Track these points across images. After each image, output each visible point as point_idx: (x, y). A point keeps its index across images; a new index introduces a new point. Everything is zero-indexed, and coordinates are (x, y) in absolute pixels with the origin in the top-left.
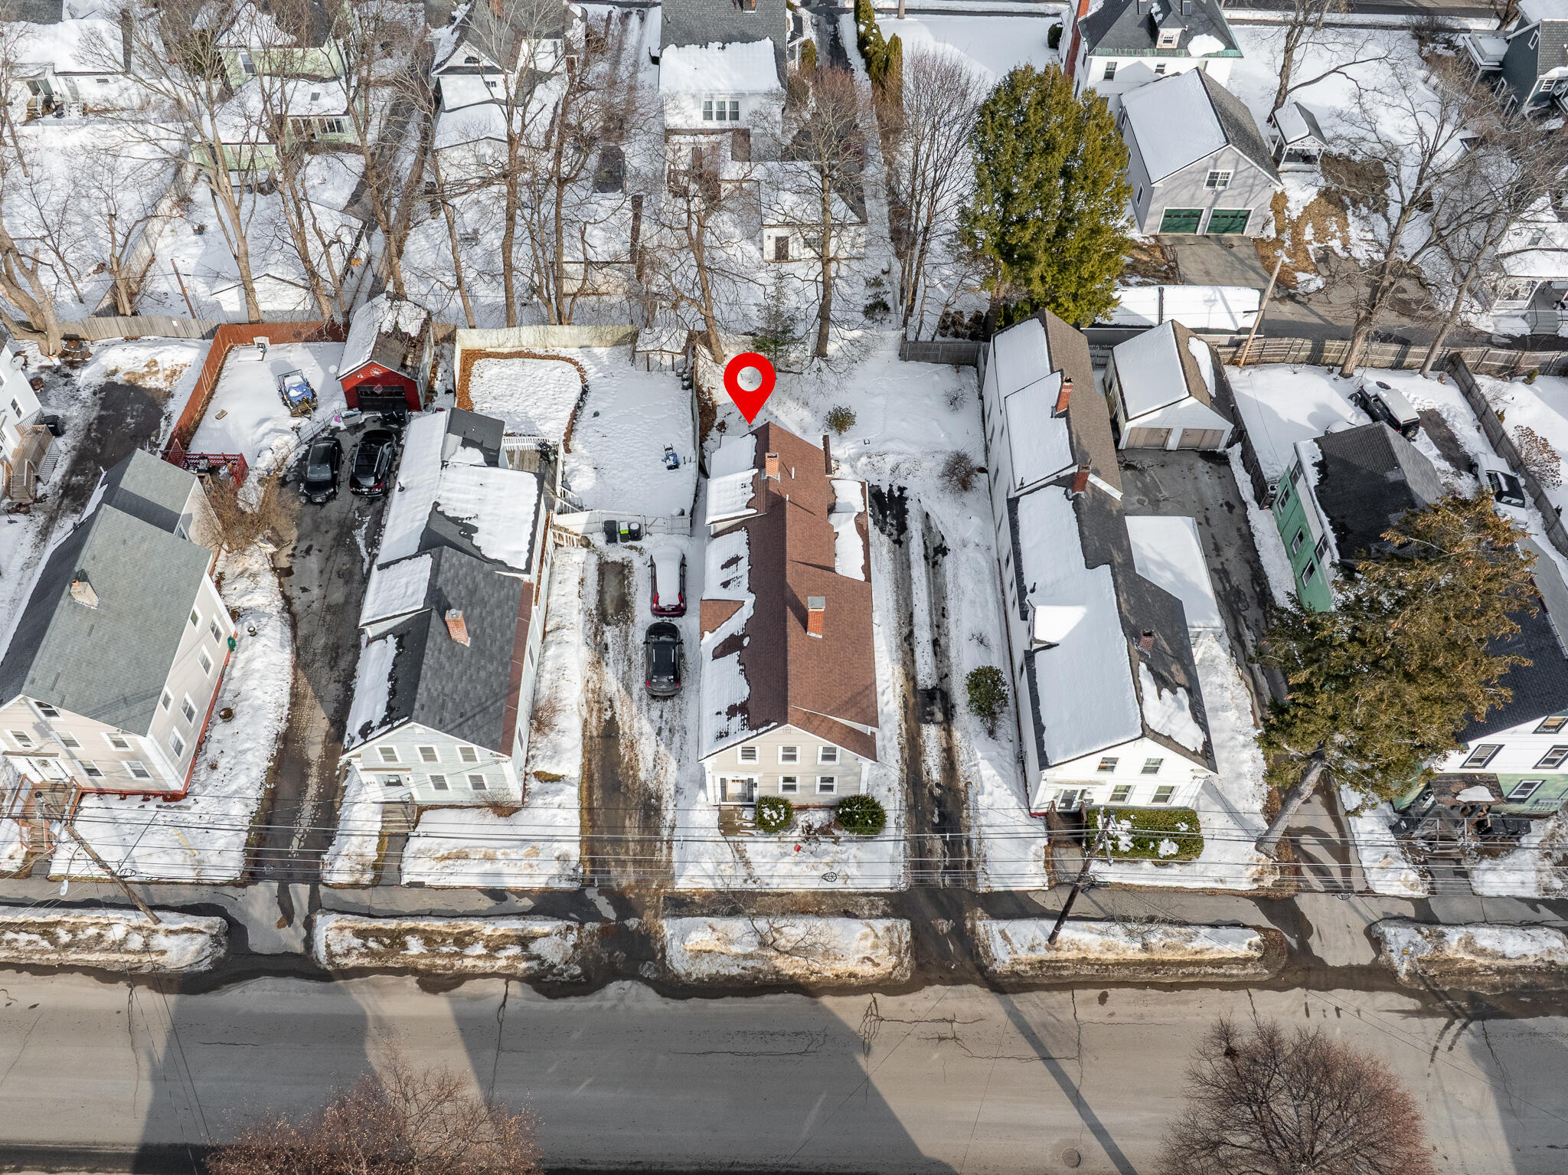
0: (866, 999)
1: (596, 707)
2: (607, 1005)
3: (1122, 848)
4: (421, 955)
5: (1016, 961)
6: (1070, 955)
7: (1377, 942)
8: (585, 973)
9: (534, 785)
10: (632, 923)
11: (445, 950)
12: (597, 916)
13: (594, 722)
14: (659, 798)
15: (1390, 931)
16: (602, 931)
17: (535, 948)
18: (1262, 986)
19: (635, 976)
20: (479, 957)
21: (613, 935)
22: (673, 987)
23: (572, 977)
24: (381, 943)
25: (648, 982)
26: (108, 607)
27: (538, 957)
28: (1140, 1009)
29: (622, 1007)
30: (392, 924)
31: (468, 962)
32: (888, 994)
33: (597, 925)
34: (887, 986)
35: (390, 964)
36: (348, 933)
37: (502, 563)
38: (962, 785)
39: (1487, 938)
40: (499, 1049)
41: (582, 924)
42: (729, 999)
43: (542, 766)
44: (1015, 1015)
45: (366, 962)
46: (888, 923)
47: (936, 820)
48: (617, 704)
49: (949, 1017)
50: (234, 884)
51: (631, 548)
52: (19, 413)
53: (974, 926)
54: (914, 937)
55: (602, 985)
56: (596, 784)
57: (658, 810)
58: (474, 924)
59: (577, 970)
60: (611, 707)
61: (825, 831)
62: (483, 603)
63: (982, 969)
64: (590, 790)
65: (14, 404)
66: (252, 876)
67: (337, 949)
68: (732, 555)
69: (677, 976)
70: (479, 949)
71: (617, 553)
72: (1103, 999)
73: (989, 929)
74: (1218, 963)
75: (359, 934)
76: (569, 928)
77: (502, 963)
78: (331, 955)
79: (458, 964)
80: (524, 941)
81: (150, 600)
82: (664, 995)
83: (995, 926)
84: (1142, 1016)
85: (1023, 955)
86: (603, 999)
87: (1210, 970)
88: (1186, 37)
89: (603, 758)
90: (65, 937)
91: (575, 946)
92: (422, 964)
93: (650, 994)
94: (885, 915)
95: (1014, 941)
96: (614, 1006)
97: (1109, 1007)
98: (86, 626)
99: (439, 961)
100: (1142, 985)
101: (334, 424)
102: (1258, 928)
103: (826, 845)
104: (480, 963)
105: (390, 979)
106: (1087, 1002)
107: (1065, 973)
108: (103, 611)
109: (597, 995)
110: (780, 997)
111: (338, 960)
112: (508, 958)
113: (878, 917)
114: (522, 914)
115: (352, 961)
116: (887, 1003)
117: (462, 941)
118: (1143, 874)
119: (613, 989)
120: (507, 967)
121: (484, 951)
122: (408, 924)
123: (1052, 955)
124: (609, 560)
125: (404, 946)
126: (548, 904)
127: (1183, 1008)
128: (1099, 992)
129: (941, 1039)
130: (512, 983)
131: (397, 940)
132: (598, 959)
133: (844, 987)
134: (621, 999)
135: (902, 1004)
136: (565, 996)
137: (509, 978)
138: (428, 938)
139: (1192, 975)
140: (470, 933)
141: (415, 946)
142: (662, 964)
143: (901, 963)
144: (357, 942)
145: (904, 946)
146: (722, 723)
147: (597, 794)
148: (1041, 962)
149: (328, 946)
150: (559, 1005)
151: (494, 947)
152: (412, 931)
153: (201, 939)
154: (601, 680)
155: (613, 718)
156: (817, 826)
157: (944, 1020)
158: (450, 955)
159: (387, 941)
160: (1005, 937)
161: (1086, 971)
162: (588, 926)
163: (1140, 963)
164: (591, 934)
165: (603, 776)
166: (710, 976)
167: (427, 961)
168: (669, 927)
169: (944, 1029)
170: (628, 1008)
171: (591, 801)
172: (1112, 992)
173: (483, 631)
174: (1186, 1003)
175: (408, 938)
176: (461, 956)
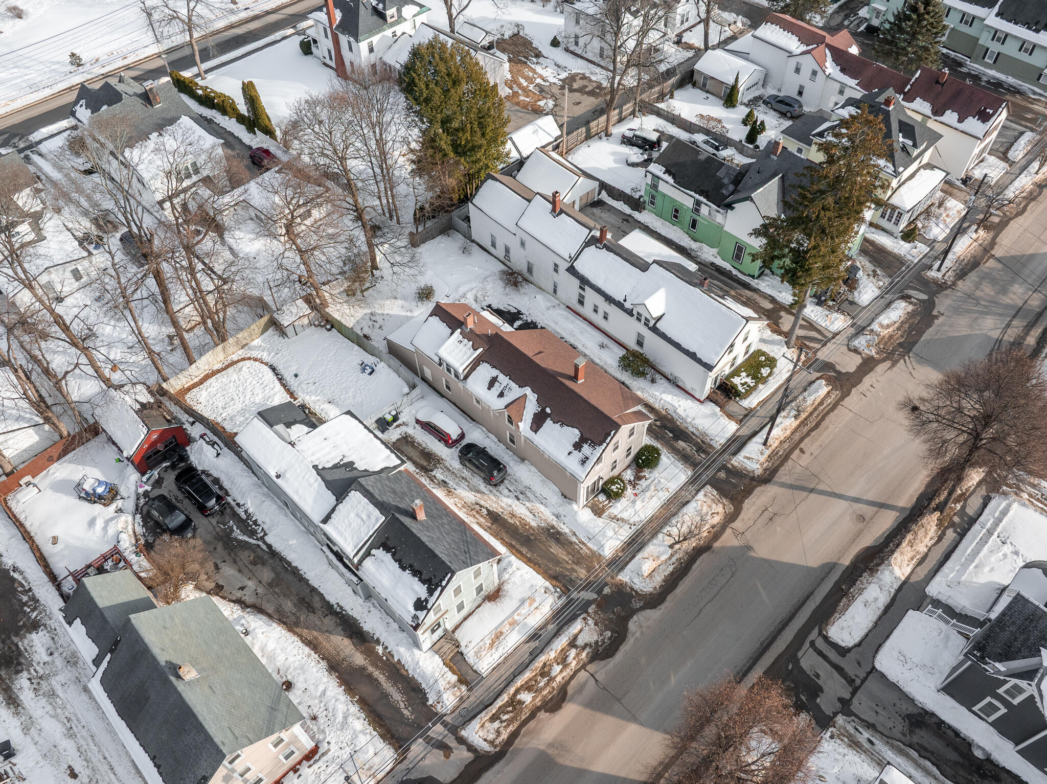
0: (728, 531)
1: (475, 513)
2: (638, 635)
3: (752, 385)
4: (534, 698)
5: (762, 464)
6: (776, 445)
7: (856, 351)
8: (613, 631)
10: (607, 590)
11: (542, 684)
12: (588, 603)
13: (482, 520)
14: (553, 527)
15: (856, 343)
16: (598, 606)
17: (580, 642)
18: (842, 398)
19: (634, 612)
20: (561, 671)
21: (604, 603)
22: (654, 600)
23: (610, 639)
24: (508, 712)
25: (642, 609)
26: (203, 670)
27: (586, 645)
28: (818, 443)
29: (645, 630)
30: (505, 698)
31: (559, 679)
32: (733, 521)
33: (593, 606)
34: (731, 518)
35: (523, 718)
36: (487, 724)
37: (386, 468)
38: (664, 412)
39: (885, 319)
40: (619, 700)
41: (587, 612)
42: (681, 582)
44: (783, 485)
45: (511, 728)
46: (702, 493)
47: (671, 435)
48: (482, 503)
49: (764, 508)
50: (398, 762)
51: (398, 426)
53: (732, 465)
54: (717, 490)
55: (626, 630)
56: (518, 546)
57: (559, 533)
58: (542, 659)
59: (608, 634)
60: (481, 506)
61: (638, 478)
63: (753, 479)
64: (518, 551)
66: (405, 749)
67: (491, 737)
68: (489, 379)
69: (651, 594)
70: (557, 668)
71: (393, 435)
72: (802, 451)
73: (739, 461)
74: (821, 403)
75: (493, 719)
76: (584, 619)
77: (574, 663)
78: (492, 743)
79: (554, 684)
80: (572, 644)
81: (215, 647)
82: (655, 607)
83: (740, 457)
84: (821, 445)
85: (762, 459)
86: (633, 634)
87: (822, 408)
88: (399, 11)
89: (507, 532)
91: (596, 624)
92: (538, 702)
93: (649, 613)
94: (698, 491)
95: (752, 456)
96: (642, 633)
97: (808, 453)
98: (207, 690)
99: (545, 693)
100: (808, 434)
101: (141, 491)
102: (818, 379)
103: (643, 483)
104: (564, 674)
105: (532, 724)
106: (799, 457)
107: (780, 453)
108: (204, 674)
109: (629, 635)
110: (698, 562)
111: (497, 742)
112: (574, 658)
113: (696, 494)
114: (557, 634)
115: (504, 736)
116: (737, 524)
117: (544, 672)
118: (764, 392)
119: (632, 625)
120: (578, 664)
121: (561, 667)
122: (512, 690)
123: (770, 450)
124: (394, 440)
125: (521, 702)
127: (829, 430)
128: (798, 450)
129: (771, 519)
130: (588, 668)
131: (514, 703)
132: (611, 620)
133: (716, 535)
134: (641, 627)
135: (743, 520)
136: (617, 649)
137: (583, 667)
138: (528, 687)
139: (818, 415)
140: (545, 665)
141: (526, 697)
142: (639, 595)
143: (724, 505)
144: (497, 724)
145: (717, 497)
146: (578, 456)
147: (524, 550)
148: (769, 456)
149: (485, 740)
150: (619, 656)
151: (562, 660)
152: (517, 692)
154: (461, 499)
155: (488, 510)
156: (632, 478)
157: (763, 511)
158: (547, 684)
159: (510, 709)
160: (748, 458)
161: (786, 445)
162: (590, 610)
163: (799, 426)
164: (595, 613)
165: (517, 540)
166: (664, 581)
167: (540, 698)
168: (624, 577)
169: (767, 515)
170: (648, 627)
171: (526, 557)
172: (802, 445)
174: (827, 427)
175: (518, 697)
176: (552, 679)
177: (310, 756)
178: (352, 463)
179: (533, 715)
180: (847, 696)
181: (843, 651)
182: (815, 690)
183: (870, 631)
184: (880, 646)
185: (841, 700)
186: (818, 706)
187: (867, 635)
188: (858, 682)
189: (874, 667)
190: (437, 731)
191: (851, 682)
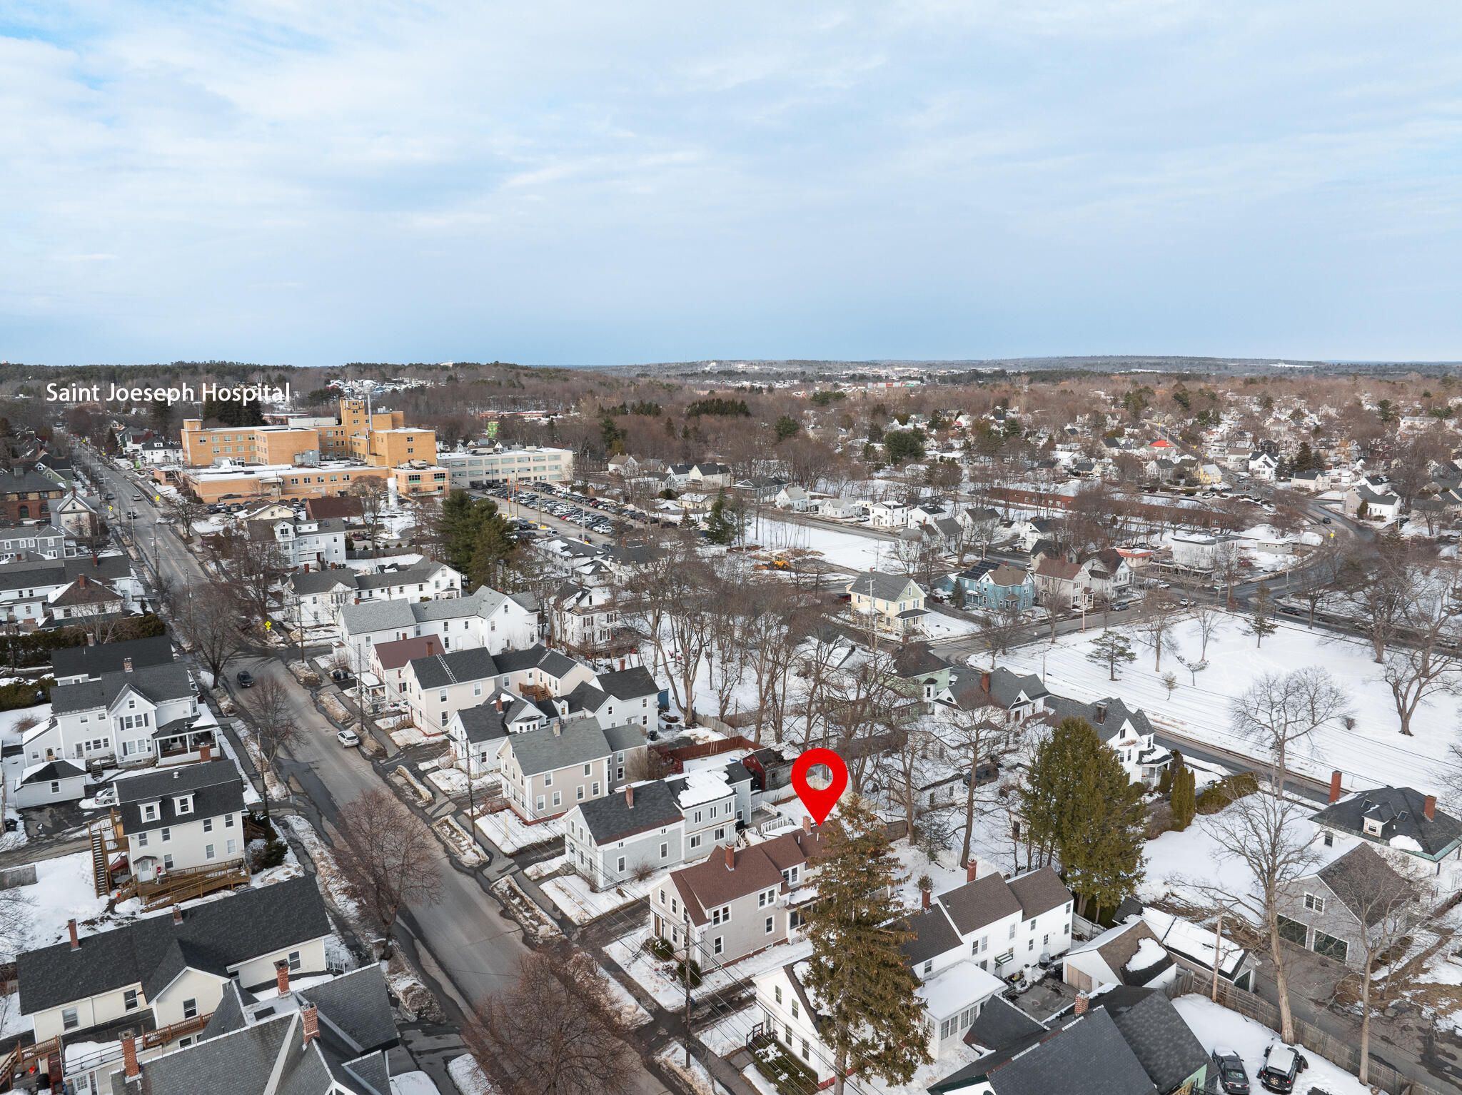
4: (513, 905)
5: (665, 1061)
6: (686, 1078)
8: (541, 944)
9: (614, 890)
11: (521, 908)
12: (570, 935)
16: (565, 941)
17: (541, 927)
20: (525, 917)
21: (565, 943)
23: (537, 942)
24: (510, 894)
27: (538, 930)
30: (519, 889)
31: (521, 916)
33: (566, 938)
35: (504, 900)
36: (508, 885)
37: (680, 801)
41: (562, 934)
43: (623, 887)
45: (500, 895)
46: (646, 1013)
47: (719, 1005)
50: (504, 854)
52: (645, 723)
53: (671, 1041)
54: (647, 1025)
55: (539, 951)
58: (538, 909)
59: (541, 942)
61: (673, 972)
62: (656, 804)
63: (651, 1053)
65: (645, 718)
66: (511, 856)
67: (500, 886)
70: (528, 915)
73: (674, 1046)
75: (510, 888)
76: (558, 931)
77: (528, 924)
78: (495, 886)
79: (518, 914)
80: (542, 922)
83: (677, 1046)
85: (670, 1062)
86: (533, 954)
90: (454, 836)
91: (551, 937)
92: (510, 907)
94: (650, 1011)
95: (675, 1055)
99: (515, 910)
103: (667, 977)
104: (523, 919)
105: (498, 904)
107: (676, 1082)
109: (533, 952)
111: (495, 889)
112: (531, 923)
113: (646, 1009)
114: (552, 917)
115: (497, 892)
120: (526, 926)
121: (528, 917)
122: (523, 894)
123: (679, 1071)
125: (514, 899)
126: (564, 921)
130: (521, 931)
131: (515, 896)
132: (551, 945)
136: (527, 945)
137: (523, 929)
138: (522, 902)
140: (532, 909)
141: (517, 901)
143: (629, 1027)
144: (506, 888)
145: (639, 1023)
147: (627, 909)
148: (674, 1071)
149: (499, 884)
150: (523, 945)
151: (532, 918)
152: (522, 897)
153: (477, 858)
156: (672, 967)
158: (519, 910)
159: (513, 895)
160: (674, 1052)
164: (560, 938)
167: (512, 907)
171: (622, 909)
173: (642, 810)
175: (518, 898)
176: (521, 912)
177: (526, 823)
178: (687, 789)
179: (502, 904)
180: (409, 1046)
181: (447, 1060)
182: (427, 1033)
183: (453, 1082)
184: (436, 1084)
185: (411, 1042)
186: (416, 1029)
187: (451, 1078)
188: (416, 1057)
189: (420, 1069)
190: (516, 868)
191: (419, 1053)
